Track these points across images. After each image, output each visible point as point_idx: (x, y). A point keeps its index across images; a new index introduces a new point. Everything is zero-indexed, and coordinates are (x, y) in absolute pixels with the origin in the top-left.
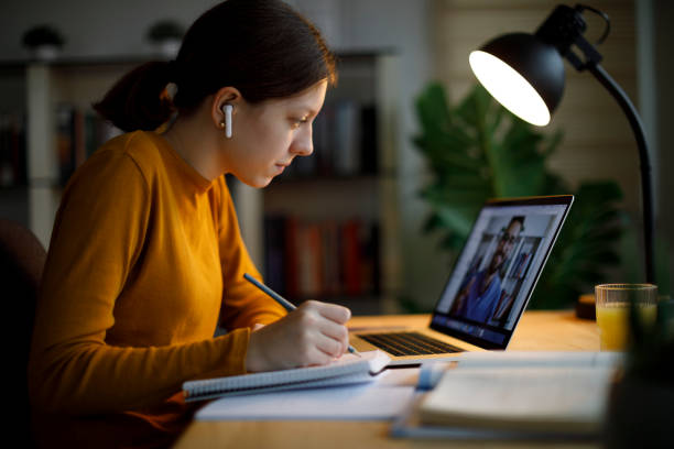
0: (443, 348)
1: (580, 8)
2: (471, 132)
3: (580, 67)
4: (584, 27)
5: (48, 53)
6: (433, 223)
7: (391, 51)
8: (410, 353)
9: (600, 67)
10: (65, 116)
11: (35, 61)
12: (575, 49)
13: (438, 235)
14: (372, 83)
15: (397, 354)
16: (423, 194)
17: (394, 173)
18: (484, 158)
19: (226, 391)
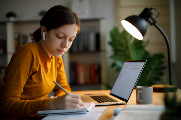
0: (112, 100)
1: (151, 9)
2: (123, 41)
3: (151, 24)
4: (152, 14)
5: (12, 19)
6: (114, 65)
7: (103, 19)
8: (103, 102)
9: (156, 24)
10: (17, 36)
11: (9, 21)
12: (150, 19)
13: (115, 68)
14: (98, 27)
15: (99, 102)
16: (111, 57)
17: (104, 51)
18: (127, 48)
19: (50, 114)
